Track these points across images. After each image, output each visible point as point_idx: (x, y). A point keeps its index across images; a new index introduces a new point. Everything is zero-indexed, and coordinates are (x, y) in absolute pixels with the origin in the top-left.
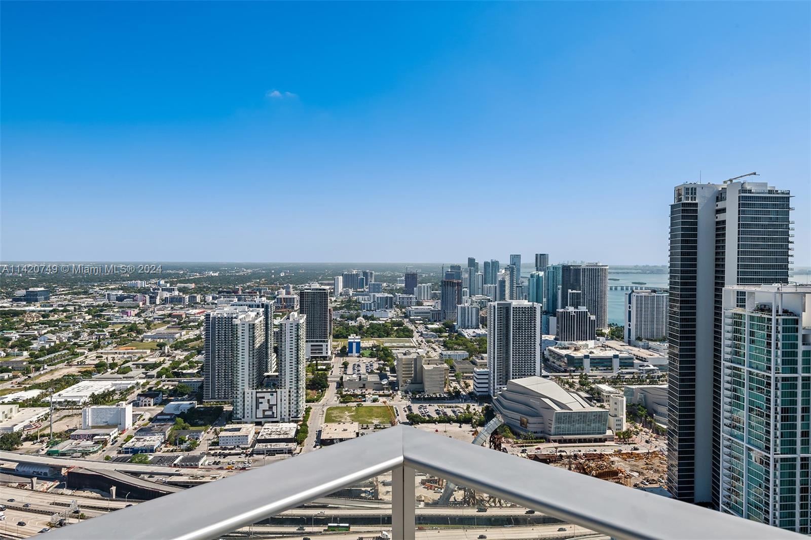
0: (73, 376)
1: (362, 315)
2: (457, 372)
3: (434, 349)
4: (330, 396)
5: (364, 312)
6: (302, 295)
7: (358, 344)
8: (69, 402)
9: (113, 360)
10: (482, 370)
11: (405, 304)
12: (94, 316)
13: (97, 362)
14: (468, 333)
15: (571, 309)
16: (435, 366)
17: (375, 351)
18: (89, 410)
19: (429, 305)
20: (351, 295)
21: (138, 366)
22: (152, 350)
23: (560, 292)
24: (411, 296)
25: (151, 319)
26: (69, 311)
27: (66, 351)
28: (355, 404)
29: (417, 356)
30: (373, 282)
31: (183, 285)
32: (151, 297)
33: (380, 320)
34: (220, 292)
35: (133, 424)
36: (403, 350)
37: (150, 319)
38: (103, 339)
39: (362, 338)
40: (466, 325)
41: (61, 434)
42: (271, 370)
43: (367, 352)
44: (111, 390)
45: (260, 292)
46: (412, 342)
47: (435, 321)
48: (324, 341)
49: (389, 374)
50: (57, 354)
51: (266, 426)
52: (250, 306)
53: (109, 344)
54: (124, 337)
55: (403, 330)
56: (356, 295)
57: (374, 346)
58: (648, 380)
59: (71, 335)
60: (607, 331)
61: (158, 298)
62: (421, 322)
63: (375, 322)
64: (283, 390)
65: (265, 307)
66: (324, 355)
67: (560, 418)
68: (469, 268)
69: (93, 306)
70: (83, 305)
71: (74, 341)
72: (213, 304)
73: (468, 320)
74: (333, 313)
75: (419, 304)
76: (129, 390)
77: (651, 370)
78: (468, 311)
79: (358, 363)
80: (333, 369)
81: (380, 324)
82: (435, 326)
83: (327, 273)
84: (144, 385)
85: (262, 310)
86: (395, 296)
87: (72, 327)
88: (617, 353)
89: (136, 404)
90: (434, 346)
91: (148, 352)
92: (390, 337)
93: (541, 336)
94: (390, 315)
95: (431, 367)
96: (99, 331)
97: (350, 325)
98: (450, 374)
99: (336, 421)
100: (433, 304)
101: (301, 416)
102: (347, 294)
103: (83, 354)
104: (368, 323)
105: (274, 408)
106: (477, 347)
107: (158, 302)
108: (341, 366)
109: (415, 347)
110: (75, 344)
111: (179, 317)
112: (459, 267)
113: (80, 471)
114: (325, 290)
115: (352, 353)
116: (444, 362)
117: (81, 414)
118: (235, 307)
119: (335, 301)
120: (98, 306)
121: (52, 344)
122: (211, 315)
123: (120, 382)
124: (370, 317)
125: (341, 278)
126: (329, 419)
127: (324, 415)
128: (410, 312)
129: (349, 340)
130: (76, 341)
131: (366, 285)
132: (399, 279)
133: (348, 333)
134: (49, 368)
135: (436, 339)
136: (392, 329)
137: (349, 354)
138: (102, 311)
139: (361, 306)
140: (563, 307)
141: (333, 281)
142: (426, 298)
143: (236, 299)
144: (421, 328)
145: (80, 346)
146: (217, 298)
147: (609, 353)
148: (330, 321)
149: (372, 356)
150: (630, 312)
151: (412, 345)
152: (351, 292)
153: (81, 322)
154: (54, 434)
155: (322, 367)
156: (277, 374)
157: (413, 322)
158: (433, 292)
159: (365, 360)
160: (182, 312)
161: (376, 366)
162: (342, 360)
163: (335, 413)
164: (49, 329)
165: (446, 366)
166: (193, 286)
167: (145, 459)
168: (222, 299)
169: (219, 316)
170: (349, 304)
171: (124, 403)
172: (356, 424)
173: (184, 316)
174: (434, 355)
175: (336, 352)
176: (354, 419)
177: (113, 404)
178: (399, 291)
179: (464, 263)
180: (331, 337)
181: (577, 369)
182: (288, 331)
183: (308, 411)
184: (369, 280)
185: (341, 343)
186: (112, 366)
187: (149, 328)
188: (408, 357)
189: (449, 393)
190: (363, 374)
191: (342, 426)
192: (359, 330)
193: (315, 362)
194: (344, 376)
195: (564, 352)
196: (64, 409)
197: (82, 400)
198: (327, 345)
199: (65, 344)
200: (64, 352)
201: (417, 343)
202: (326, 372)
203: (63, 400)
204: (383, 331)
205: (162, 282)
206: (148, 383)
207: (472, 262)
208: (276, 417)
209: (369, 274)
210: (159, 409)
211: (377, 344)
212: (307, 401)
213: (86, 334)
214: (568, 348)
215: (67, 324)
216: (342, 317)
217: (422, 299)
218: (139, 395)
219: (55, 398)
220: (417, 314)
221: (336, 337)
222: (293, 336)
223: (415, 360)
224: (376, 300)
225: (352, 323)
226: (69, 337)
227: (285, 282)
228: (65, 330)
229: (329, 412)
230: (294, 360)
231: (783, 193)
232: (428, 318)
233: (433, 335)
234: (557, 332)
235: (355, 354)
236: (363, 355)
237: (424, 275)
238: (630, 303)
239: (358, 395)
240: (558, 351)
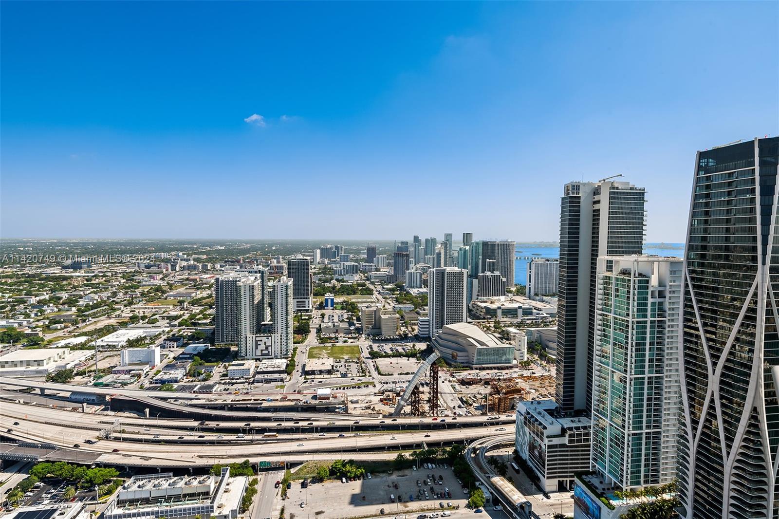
0: (112, 326)
1: (335, 278)
2: (406, 320)
3: (389, 304)
4: (312, 339)
5: (336, 276)
6: (289, 263)
7: (332, 300)
8: (110, 345)
9: (144, 314)
10: (424, 318)
11: (367, 270)
12: (127, 280)
13: (131, 315)
14: (414, 292)
15: (488, 273)
16: (390, 316)
17: (345, 305)
18: (126, 352)
19: (385, 271)
20: (326, 263)
21: (163, 318)
22: (174, 306)
23: (480, 261)
24: (372, 264)
25: (173, 282)
26: (107, 276)
27: (106, 307)
28: (331, 344)
29: (376, 309)
30: (343, 254)
31: (197, 256)
32: (172, 266)
33: (348, 282)
34: (226, 262)
35: (161, 362)
36: (366, 304)
37: (171, 282)
38: (136, 298)
39: (335, 295)
40: (412, 285)
41: (104, 370)
42: (267, 320)
43: (339, 306)
44: (143, 336)
45: (257, 262)
46: (372, 298)
47: (390, 283)
48: (307, 298)
49: (355, 322)
50: (99, 309)
51: (264, 361)
52: (250, 272)
53: (140, 301)
54: (152, 296)
55: (366, 290)
56: (330, 264)
57: (344, 302)
58: (542, 324)
59: (109, 294)
60: (513, 289)
61: (178, 266)
62: (379, 283)
63: (345, 284)
64: (276, 335)
65: (262, 273)
66: (307, 308)
67: (480, 352)
68: (414, 244)
69: (126, 273)
70: (118, 271)
71: (112, 299)
72: (220, 270)
73: (414, 282)
74: (313, 277)
75: (378, 270)
76: (157, 337)
77: (544, 317)
78: (414, 275)
79: (332, 314)
80: (313, 319)
81: (348, 285)
82: (389, 286)
83: (309, 248)
84: (168, 332)
85: (259, 275)
86: (359, 264)
87: (110, 289)
88: (521, 305)
89: (163, 347)
90: (388, 301)
91: (171, 307)
92: (356, 295)
94: (356, 279)
95: (387, 316)
96: (131, 291)
98: (400, 322)
99: (317, 357)
100: (388, 270)
101: (290, 354)
102: (323, 263)
103: (119, 309)
104: (339, 285)
105: (270, 348)
106: (422, 301)
107: (178, 269)
108: (320, 317)
110: (113, 301)
111: (195, 280)
112: (407, 243)
113: (121, 398)
114: (307, 260)
115: (328, 307)
116: (396, 313)
117: (120, 355)
118: (238, 273)
119: (315, 268)
120: (130, 272)
121: (95, 302)
122: (220, 279)
123: (150, 330)
124: (341, 280)
125: (318, 251)
126: (311, 356)
127: (307, 353)
128: (371, 276)
129: (325, 298)
130: (114, 299)
131: (338, 256)
132: (362, 251)
133: (324, 292)
134: (93, 320)
135: (390, 296)
136: (358, 289)
137: (325, 308)
138: (134, 276)
139: (333, 272)
140: (483, 272)
141: (313, 253)
142: (382, 266)
143: (239, 267)
144: (379, 288)
145: (117, 303)
146: (223, 266)
147: (515, 305)
148: (311, 283)
149: (342, 309)
150: (530, 275)
151: (372, 300)
152: (326, 261)
153: (118, 285)
154: (99, 370)
155: (305, 317)
156: (271, 323)
157: (373, 283)
158: (388, 261)
159: (337, 312)
160: (197, 277)
161: (346, 316)
162: (320, 312)
163: (315, 351)
164: (92, 290)
165: (398, 316)
166: (205, 257)
167: (171, 388)
168: (227, 267)
169: (226, 279)
170: (325, 270)
171: (153, 346)
172: (331, 359)
173: (198, 280)
174: (389, 308)
175: (316, 306)
176: (330, 355)
177: (145, 347)
178: (362, 260)
179: (411, 240)
180: (312, 295)
181: (492, 317)
182: (279, 291)
183: (295, 350)
184: (340, 252)
185: (320, 299)
186: (143, 318)
187: (171, 289)
188: (369, 309)
189: (400, 335)
190: (336, 323)
191: (321, 361)
192: (333, 290)
193: (300, 314)
194: (322, 324)
195: (483, 305)
196: (105, 351)
197: (120, 344)
198: (309, 301)
199: (105, 301)
200: (105, 307)
201: (376, 299)
202: (308, 321)
203: (105, 344)
204: (351, 290)
205: (181, 254)
206: (172, 331)
207: (416, 239)
208: (271, 355)
209: (340, 248)
210: (181, 351)
211: (346, 300)
212: (294, 343)
213: (121, 294)
214: (486, 302)
215: (106, 287)
216: (320, 280)
217: (380, 266)
218: (165, 340)
219: (99, 342)
220: (376, 277)
221: (316, 295)
222: (284, 295)
223: (375, 311)
224: (345, 267)
225: (327, 285)
226: (108, 296)
227: (276, 253)
228: (105, 291)
229: (311, 351)
230: (284, 312)
231: (640, 190)
232: (385, 280)
233: (388, 293)
234: (479, 290)
235: (330, 307)
236: (336, 308)
237: (381, 249)
238: (530, 269)
239: (332, 338)
240: (479, 304)
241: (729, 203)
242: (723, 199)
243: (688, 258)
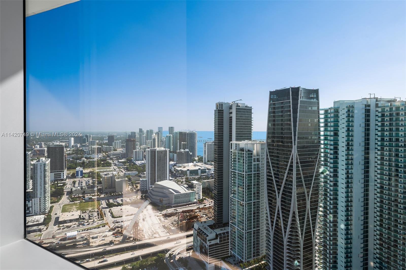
1: (84, 157)
2: (132, 181)
3: (122, 171)
4: (65, 199)
5: (86, 155)
6: (48, 148)
7: (82, 171)
10: (143, 179)
11: (108, 150)
14: (138, 163)
15: (182, 150)
16: (121, 179)
17: (91, 174)
19: (120, 150)
20: (79, 147)
23: (178, 143)
24: (111, 147)
28: (79, 201)
29: (112, 176)
30: (91, 140)
33: (94, 159)
36: (105, 173)
39: (84, 168)
40: (138, 159)
42: (29, 189)
43: (87, 175)
46: (111, 169)
47: (123, 158)
48: (62, 171)
49: (98, 185)
55: (106, 163)
56: (81, 147)
57: (90, 172)
58: (211, 178)
60: (197, 159)
62: (116, 159)
63: (92, 160)
64: (36, 199)
66: (62, 178)
67: (177, 197)
68: (139, 133)
73: (138, 157)
74: (67, 156)
75: (115, 150)
77: (212, 173)
78: (138, 153)
79: (81, 181)
80: (67, 185)
81: (94, 161)
82: (123, 160)
86: (102, 147)
88: (200, 167)
90: (122, 170)
92: (99, 167)
93: (169, 163)
94: (100, 156)
95: (119, 180)
97: (78, 162)
98: (128, 182)
99: (68, 211)
100: (122, 150)
101: (47, 211)
102: (76, 146)
104: (87, 161)
105: (31, 209)
106: (142, 169)
108: (72, 183)
109: (112, 171)
112: (135, 133)
114: (62, 145)
115: (78, 176)
116: (126, 177)
119: (69, 150)
124: (89, 158)
125: (73, 139)
126: (64, 210)
127: (61, 209)
128: (110, 154)
129: (76, 170)
131: (87, 142)
132: (105, 138)
133: (76, 166)
135: (123, 167)
136: (100, 163)
137: (77, 177)
139: (84, 152)
140: (180, 150)
141: (68, 140)
142: (118, 147)
144: (116, 162)
147: (197, 168)
148: (65, 161)
149: (89, 177)
150: (205, 150)
151: (111, 170)
152: (79, 145)
155: (60, 185)
156: (32, 190)
157: (111, 159)
158: (122, 144)
159: (85, 179)
161: (91, 181)
162: (72, 180)
163: (67, 207)
165: (126, 179)
170: (77, 151)
172: (79, 211)
174: (121, 174)
175: (69, 176)
176: (78, 209)
178: (105, 144)
179: (137, 131)
180: (66, 169)
181: (184, 175)
182: (39, 168)
183: (52, 207)
184: (89, 139)
185: (72, 172)
188: (108, 176)
190: (84, 186)
191: (71, 213)
192: (83, 165)
193: (56, 182)
194: (73, 188)
195: (179, 169)
198: (63, 173)
201: (113, 169)
202: (63, 187)
204: (96, 164)
207: (141, 130)
208: (32, 213)
209: (89, 136)
211: (92, 171)
212: (51, 203)
214: (181, 167)
216: (73, 158)
217: (117, 148)
220: (114, 155)
221: (69, 169)
222: (42, 170)
223: (111, 177)
224: (92, 149)
225: (78, 161)
227: (39, 141)
229: (64, 207)
230: (43, 183)
231: (250, 107)
232: (119, 157)
233: (121, 165)
234: (177, 160)
235: (80, 176)
236: (84, 177)
237: (118, 137)
238: (205, 147)
239: (81, 197)
240: (177, 168)
241: (282, 116)
242: (279, 114)
243: (267, 142)
